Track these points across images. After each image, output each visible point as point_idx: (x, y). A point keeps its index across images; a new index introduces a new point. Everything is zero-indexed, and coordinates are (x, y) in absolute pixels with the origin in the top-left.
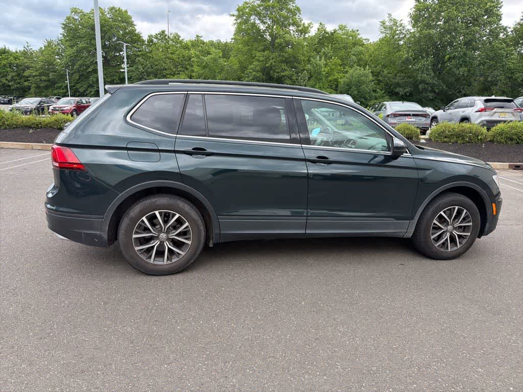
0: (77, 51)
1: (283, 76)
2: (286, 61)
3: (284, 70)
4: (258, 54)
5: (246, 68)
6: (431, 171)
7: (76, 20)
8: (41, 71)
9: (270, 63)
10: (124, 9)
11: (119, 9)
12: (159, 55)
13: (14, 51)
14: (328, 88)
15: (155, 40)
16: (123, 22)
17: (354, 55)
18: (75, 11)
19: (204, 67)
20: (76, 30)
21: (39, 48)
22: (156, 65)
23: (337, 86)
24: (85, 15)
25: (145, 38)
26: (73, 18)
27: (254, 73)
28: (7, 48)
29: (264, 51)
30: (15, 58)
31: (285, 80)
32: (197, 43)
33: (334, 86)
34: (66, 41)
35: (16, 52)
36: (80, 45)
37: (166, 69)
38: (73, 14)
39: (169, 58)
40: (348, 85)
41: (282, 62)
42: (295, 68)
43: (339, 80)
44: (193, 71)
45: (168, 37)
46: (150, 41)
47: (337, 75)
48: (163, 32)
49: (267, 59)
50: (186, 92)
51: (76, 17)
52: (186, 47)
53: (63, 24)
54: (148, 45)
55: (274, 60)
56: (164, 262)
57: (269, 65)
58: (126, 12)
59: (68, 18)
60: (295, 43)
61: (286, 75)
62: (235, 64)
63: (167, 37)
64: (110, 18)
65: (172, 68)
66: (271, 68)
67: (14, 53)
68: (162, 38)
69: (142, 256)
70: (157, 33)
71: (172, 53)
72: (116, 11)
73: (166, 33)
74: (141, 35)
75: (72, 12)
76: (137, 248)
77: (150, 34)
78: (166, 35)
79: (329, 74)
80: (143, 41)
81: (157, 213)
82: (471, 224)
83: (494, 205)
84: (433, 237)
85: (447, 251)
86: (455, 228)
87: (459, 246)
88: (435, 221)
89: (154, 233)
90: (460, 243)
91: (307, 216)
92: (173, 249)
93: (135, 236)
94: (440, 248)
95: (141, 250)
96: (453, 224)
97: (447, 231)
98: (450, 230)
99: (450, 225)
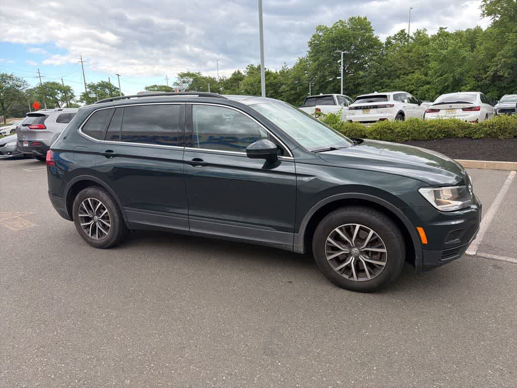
0: (318, 65)
5: (494, 56)
6: (313, 178)
7: (321, 36)
8: (291, 86)
10: (362, 17)
11: (359, 17)
12: (393, 54)
13: (275, 72)
15: (393, 41)
16: (362, 29)
18: (319, 28)
19: (442, 61)
20: (319, 45)
21: (293, 66)
22: (390, 67)
24: (327, 31)
26: (318, 35)
27: (503, 60)
30: (275, 78)
32: (443, 34)
35: (276, 73)
36: (321, 59)
37: (400, 69)
38: (318, 31)
39: (405, 58)
44: (429, 68)
45: (408, 36)
46: (388, 42)
48: (403, 31)
51: (321, 34)
53: (309, 43)
54: (387, 48)
56: (96, 238)
58: (365, 19)
59: (314, 36)
62: (483, 53)
63: (407, 36)
64: (349, 29)
65: (407, 67)
67: (274, 74)
68: (401, 38)
69: (85, 230)
70: (396, 34)
71: (409, 52)
72: (355, 20)
73: (406, 31)
74: (379, 39)
75: (317, 30)
76: (82, 224)
77: (388, 37)
78: (406, 34)
80: (381, 44)
81: (89, 199)
82: (385, 250)
83: (420, 230)
84: (329, 258)
85: (352, 279)
86: (361, 253)
87: (369, 277)
88: (329, 239)
89: (89, 215)
90: (370, 273)
91: (188, 215)
92: (101, 229)
93: (80, 215)
94: (342, 274)
95: (84, 226)
96: (357, 246)
97: (350, 254)
98: (355, 254)
99: (354, 247)
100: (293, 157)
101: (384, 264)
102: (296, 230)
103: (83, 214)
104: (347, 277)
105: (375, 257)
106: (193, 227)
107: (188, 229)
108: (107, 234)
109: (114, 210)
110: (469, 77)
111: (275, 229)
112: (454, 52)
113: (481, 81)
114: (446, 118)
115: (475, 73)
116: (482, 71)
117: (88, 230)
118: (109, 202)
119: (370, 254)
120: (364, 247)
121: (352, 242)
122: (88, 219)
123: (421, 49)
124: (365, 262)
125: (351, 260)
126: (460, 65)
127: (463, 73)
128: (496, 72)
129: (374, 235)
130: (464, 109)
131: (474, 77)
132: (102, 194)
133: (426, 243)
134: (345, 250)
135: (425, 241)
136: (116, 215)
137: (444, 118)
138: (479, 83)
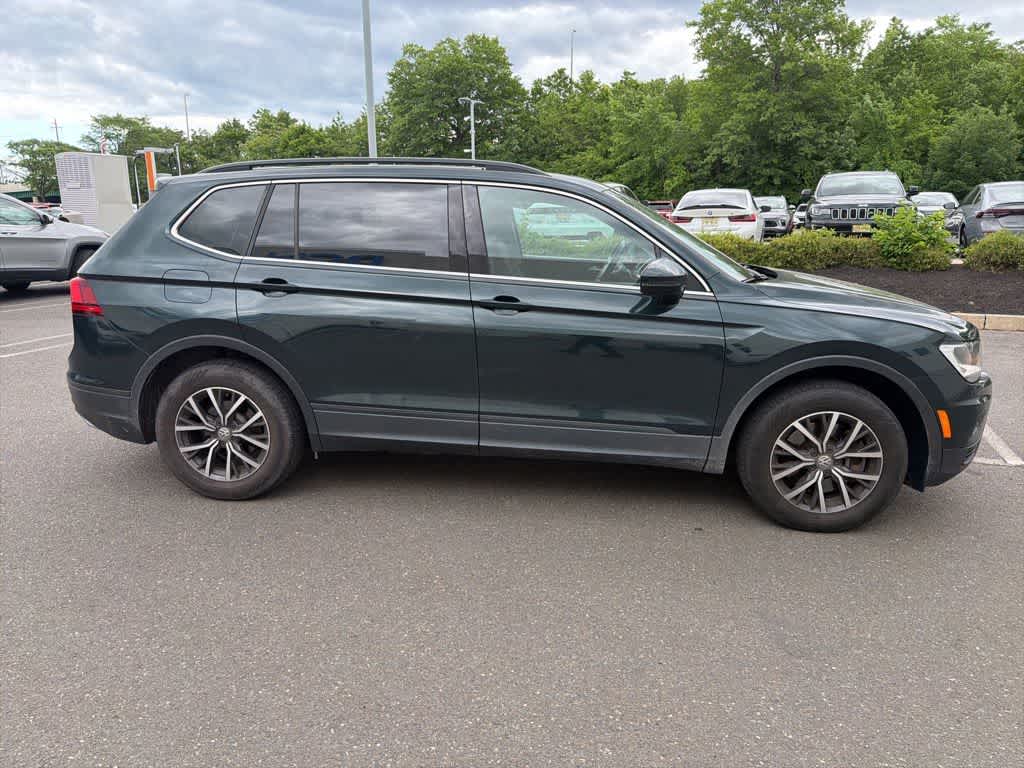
0: (410, 122)
1: (798, 138)
2: (807, 107)
3: (798, 126)
4: (742, 97)
5: (715, 129)
7: (412, 65)
9: (768, 114)
10: (491, 37)
11: (484, 37)
12: (547, 114)
13: (317, 129)
14: (903, 158)
15: (546, 88)
16: (489, 61)
17: (973, 81)
18: (409, 50)
19: (631, 133)
20: (410, 83)
21: (355, 120)
22: (544, 137)
23: (925, 154)
24: (425, 56)
25: (528, 85)
26: (408, 63)
27: (731, 138)
28: (307, 124)
29: (756, 89)
30: (319, 140)
31: (802, 146)
32: (628, 84)
33: (918, 154)
34: (395, 105)
35: (321, 130)
36: (416, 110)
37: (561, 143)
38: (407, 55)
39: (568, 121)
40: (952, 150)
41: (795, 109)
42: (827, 119)
43: (932, 140)
45: (571, 82)
46: (537, 91)
47: (925, 130)
48: (561, 71)
49: (762, 105)
50: (269, 182)
51: (412, 61)
52: (604, 97)
53: (390, 75)
54: (535, 101)
55: (777, 107)
56: (224, 477)
57: (765, 118)
58: (496, 41)
59: (398, 64)
60: (826, 69)
61: (804, 137)
62: (696, 122)
63: (568, 81)
64: (467, 57)
65: (571, 139)
66: (770, 123)
67: (316, 132)
68: (559, 84)
69: (191, 463)
70: (550, 75)
71: (573, 111)
72: (478, 42)
73: (567, 73)
74: (521, 82)
75: (405, 53)
76: (183, 450)
77: (536, 79)
78: (566, 78)
79: (905, 129)
80: (524, 93)
81: (209, 391)
82: (879, 455)
83: (943, 416)
84: (776, 477)
85: (816, 511)
86: (836, 462)
87: (849, 503)
88: (779, 442)
89: (207, 426)
90: (851, 497)
91: (479, 413)
92: (238, 455)
93: (178, 428)
94: (798, 504)
95: (189, 453)
96: (829, 451)
97: (815, 467)
98: (824, 464)
99: (823, 454)
100: (712, 291)
101: (876, 478)
102: (716, 431)
103: (188, 425)
104: (806, 508)
105: (855, 467)
106: (489, 438)
107: (474, 443)
108: (256, 466)
110: (676, 164)
111: (673, 429)
112: (653, 116)
113: (695, 171)
114: (715, 233)
115: (686, 157)
116: (696, 155)
118: (270, 395)
119: (848, 463)
120: (843, 452)
121: (822, 445)
122: (198, 437)
123: (598, 108)
124: (844, 477)
125: (818, 477)
126: (662, 142)
127: (668, 155)
128: (720, 157)
129: (863, 428)
130: (732, 219)
131: (684, 164)
133: (949, 436)
134: (807, 460)
135: (947, 434)
136: (286, 423)
138: (693, 176)
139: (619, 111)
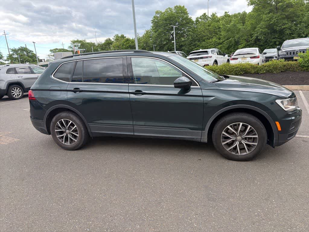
0: (158, 34)
1: (284, 28)
2: (288, 17)
3: (284, 24)
4: (264, 16)
5: (255, 28)
6: (214, 98)
8: (143, 47)
9: (273, 21)
10: (182, 6)
11: (180, 6)
12: (200, 28)
15: (200, 20)
16: (182, 13)
18: (157, 12)
19: (228, 31)
20: (158, 22)
21: (142, 35)
22: (199, 35)
24: (162, 14)
26: (157, 16)
27: (260, 30)
28: (129, 38)
29: (269, 13)
30: (132, 42)
31: (286, 31)
32: (227, 15)
34: (154, 30)
35: (133, 39)
36: (160, 30)
37: (205, 36)
38: (157, 14)
39: (207, 29)
41: (284, 19)
42: (295, 21)
44: (221, 35)
45: (208, 17)
46: (197, 21)
48: (205, 14)
49: (271, 18)
50: (76, 61)
51: (158, 16)
52: (218, 21)
53: (152, 21)
54: (196, 24)
55: (276, 18)
57: (272, 22)
58: (184, 7)
59: (154, 17)
60: (293, 4)
61: (286, 27)
62: (249, 26)
63: (207, 17)
64: (175, 13)
65: (208, 35)
66: (274, 24)
67: (132, 40)
68: (204, 18)
69: (60, 140)
70: (201, 15)
71: (209, 26)
72: (178, 8)
73: (207, 14)
74: (192, 19)
75: (156, 13)
76: (58, 136)
77: (197, 17)
78: (206, 16)
80: (193, 22)
81: (62, 120)
82: (257, 136)
83: (277, 123)
84: (223, 144)
85: (237, 154)
86: (243, 139)
87: (248, 152)
88: (223, 133)
89: (63, 130)
90: (248, 150)
91: (133, 125)
92: (71, 138)
93: (56, 131)
94: (231, 152)
95: (59, 137)
96: (240, 135)
97: (236, 140)
98: (239, 140)
99: (238, 136)
100: (200, 86)
101: (256, 144)
102: (203, 129)
103: (58, 130)
104: (234, 153)
105: (250, 140)
106: (136, 132)
107: (133, 134)
108: (76, 141)
109: (81, 125)
110: (243, 40)
111: (190, 129)
112: (234, 25)
113: (249, 42)
114: (244, 63)
115: (246, 37)
116: (249, 37)
117: (62, 139)
118: (78, 121)
119: (247, 139)
120: (244, 136)
121: (237, 133)
122: (61, 133)
123: (216, 24)
124: (246, 144)
125: (237, 143)
126: (237, 33)
127: (240, 37)
128: (257, 37)
129: (250, 128)
130: (251, 58)
131: (245, 40)
132: (72, 116)
133: (281, 130)
134: (233, 138)
135: (279, 129)
136: (82, 129)
137: (242, 63)
138: (248, 43)
139: (223, 25)
